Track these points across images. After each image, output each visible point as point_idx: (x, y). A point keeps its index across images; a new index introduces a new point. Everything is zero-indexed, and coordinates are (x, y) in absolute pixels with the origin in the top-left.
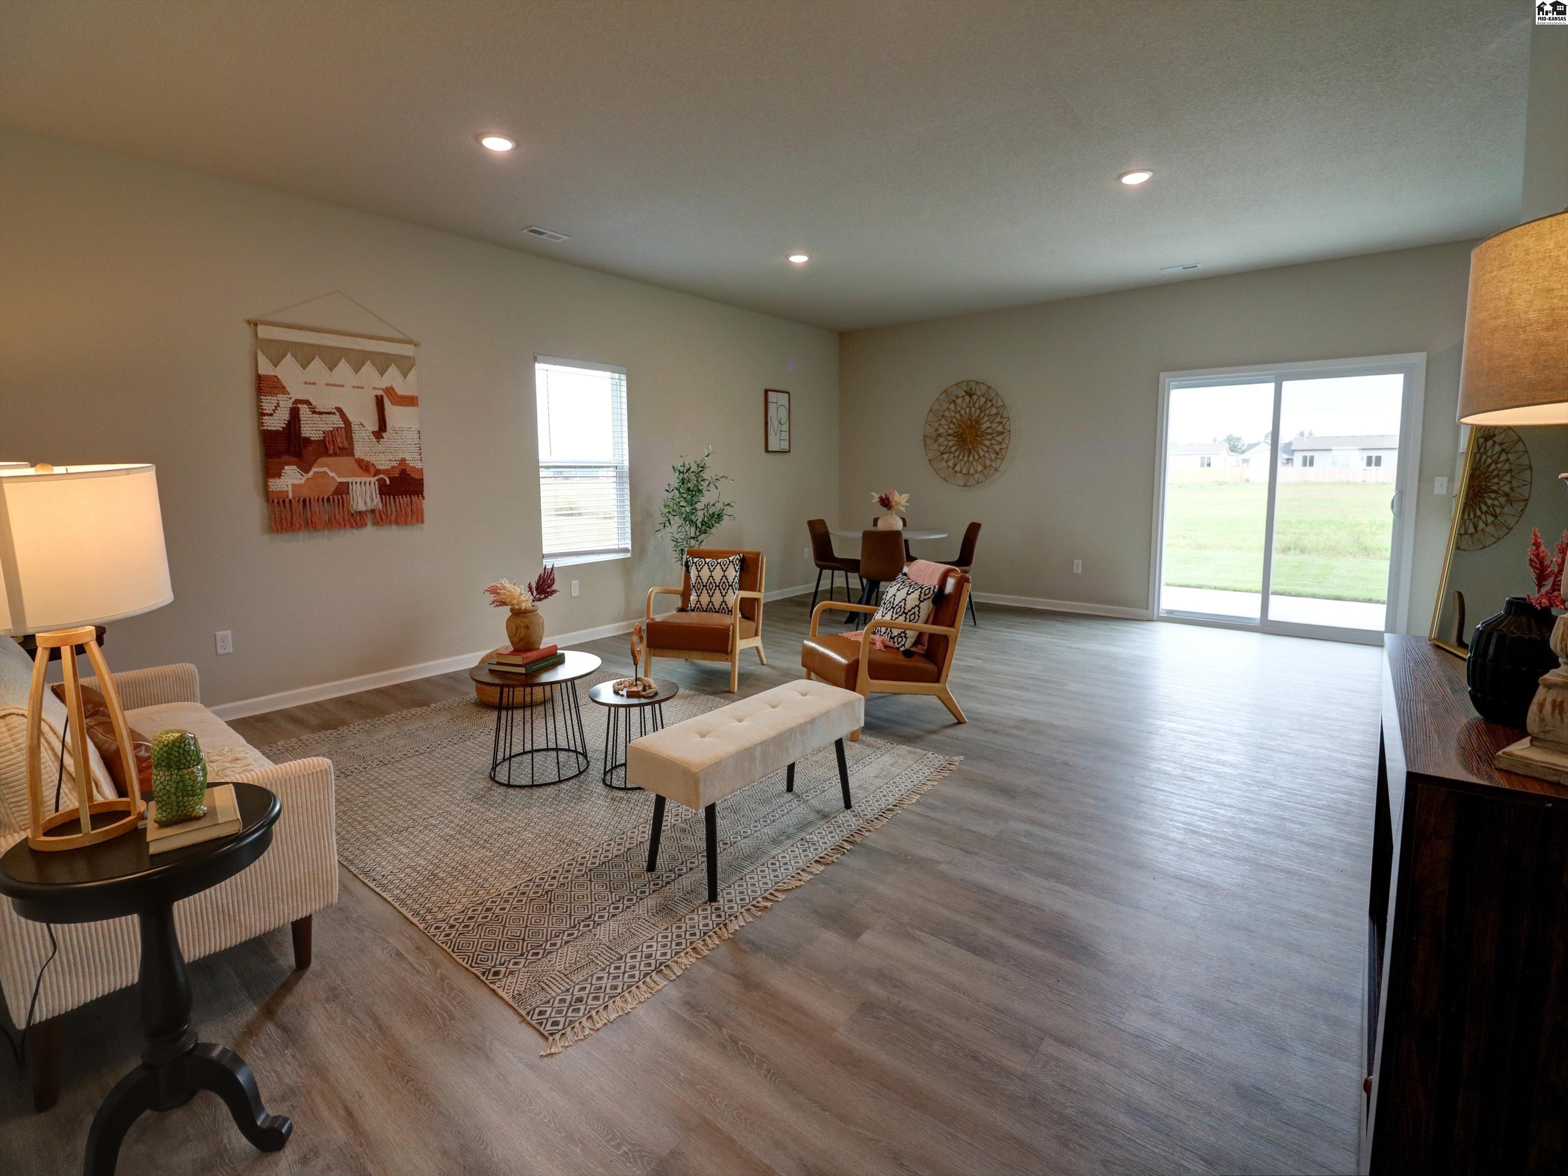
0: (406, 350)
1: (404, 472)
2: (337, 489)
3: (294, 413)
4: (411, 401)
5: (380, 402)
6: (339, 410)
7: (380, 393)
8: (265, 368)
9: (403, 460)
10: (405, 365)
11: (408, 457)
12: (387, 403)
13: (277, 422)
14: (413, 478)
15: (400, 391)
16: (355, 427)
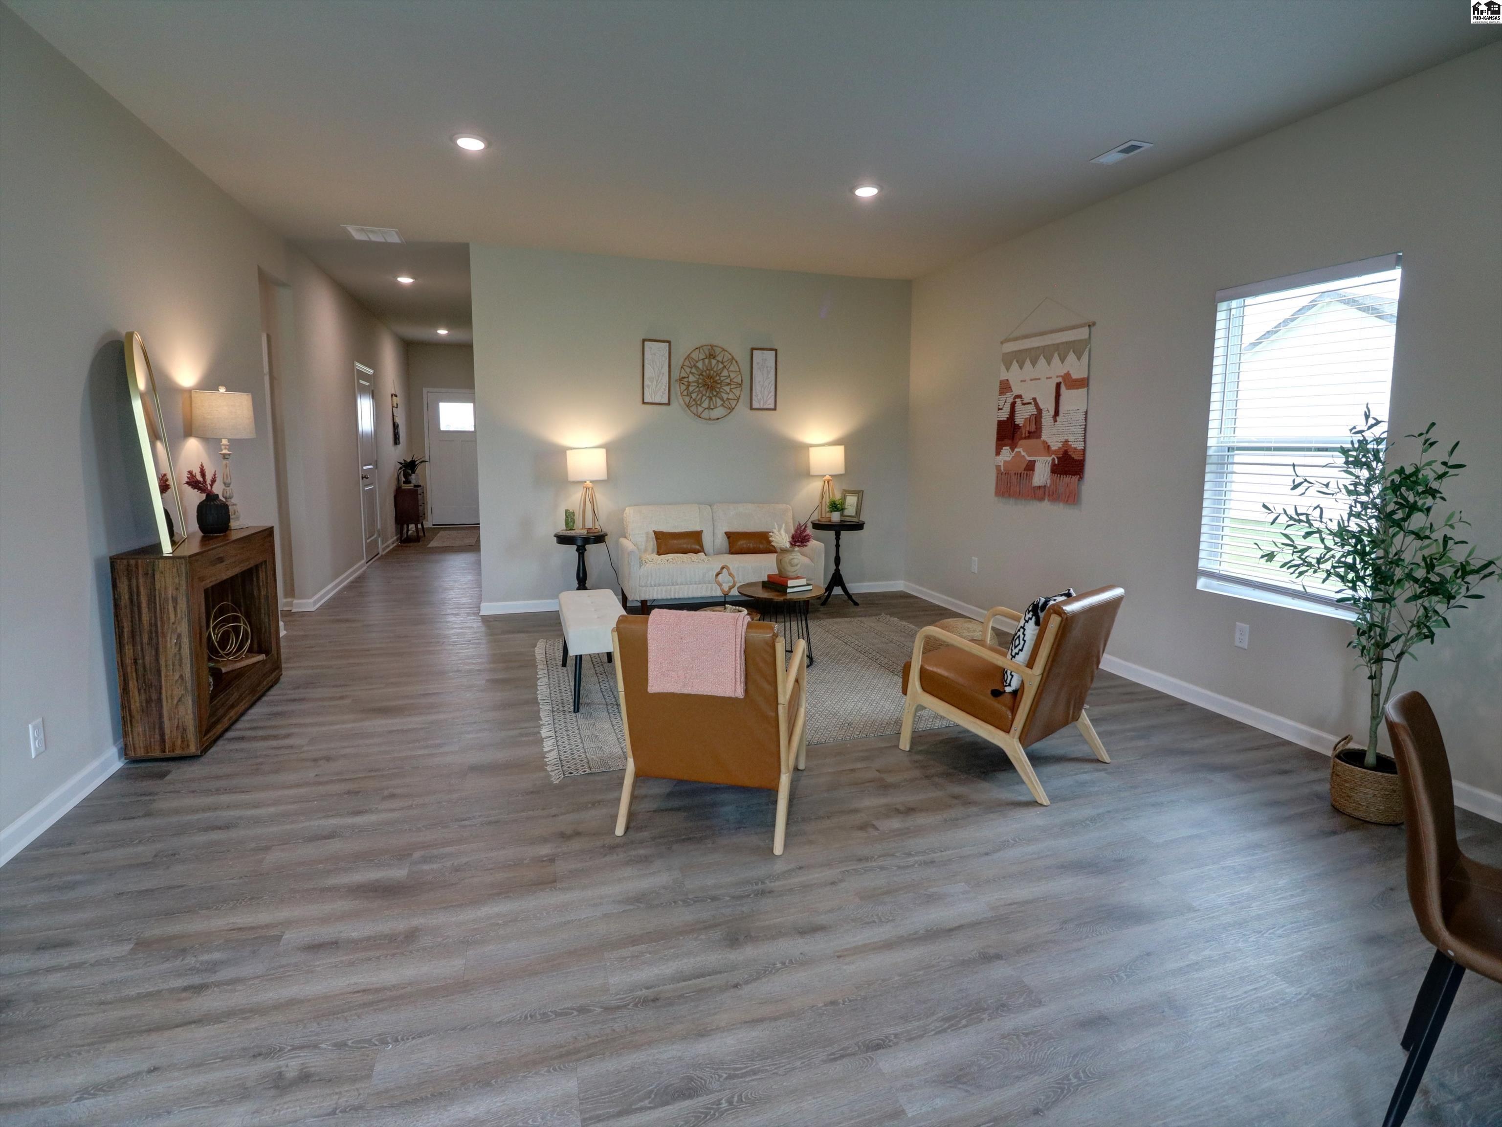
0: (1082, 334)
1: (1066, 452)
2: (1027, 465)
3: (1013, 405)
4: (1083, 383)
5: (1058, 386)
6: (1034, 399)
7: (1060, 380)
8: (1004, 375)
9: (1067, 441)
10: (1078, 348)
11: (1071, 438)
12: (1063, 388)
13: (1004, 415)
14: (1073, 458)
15: (1075, 376)
16: (1044, 414)
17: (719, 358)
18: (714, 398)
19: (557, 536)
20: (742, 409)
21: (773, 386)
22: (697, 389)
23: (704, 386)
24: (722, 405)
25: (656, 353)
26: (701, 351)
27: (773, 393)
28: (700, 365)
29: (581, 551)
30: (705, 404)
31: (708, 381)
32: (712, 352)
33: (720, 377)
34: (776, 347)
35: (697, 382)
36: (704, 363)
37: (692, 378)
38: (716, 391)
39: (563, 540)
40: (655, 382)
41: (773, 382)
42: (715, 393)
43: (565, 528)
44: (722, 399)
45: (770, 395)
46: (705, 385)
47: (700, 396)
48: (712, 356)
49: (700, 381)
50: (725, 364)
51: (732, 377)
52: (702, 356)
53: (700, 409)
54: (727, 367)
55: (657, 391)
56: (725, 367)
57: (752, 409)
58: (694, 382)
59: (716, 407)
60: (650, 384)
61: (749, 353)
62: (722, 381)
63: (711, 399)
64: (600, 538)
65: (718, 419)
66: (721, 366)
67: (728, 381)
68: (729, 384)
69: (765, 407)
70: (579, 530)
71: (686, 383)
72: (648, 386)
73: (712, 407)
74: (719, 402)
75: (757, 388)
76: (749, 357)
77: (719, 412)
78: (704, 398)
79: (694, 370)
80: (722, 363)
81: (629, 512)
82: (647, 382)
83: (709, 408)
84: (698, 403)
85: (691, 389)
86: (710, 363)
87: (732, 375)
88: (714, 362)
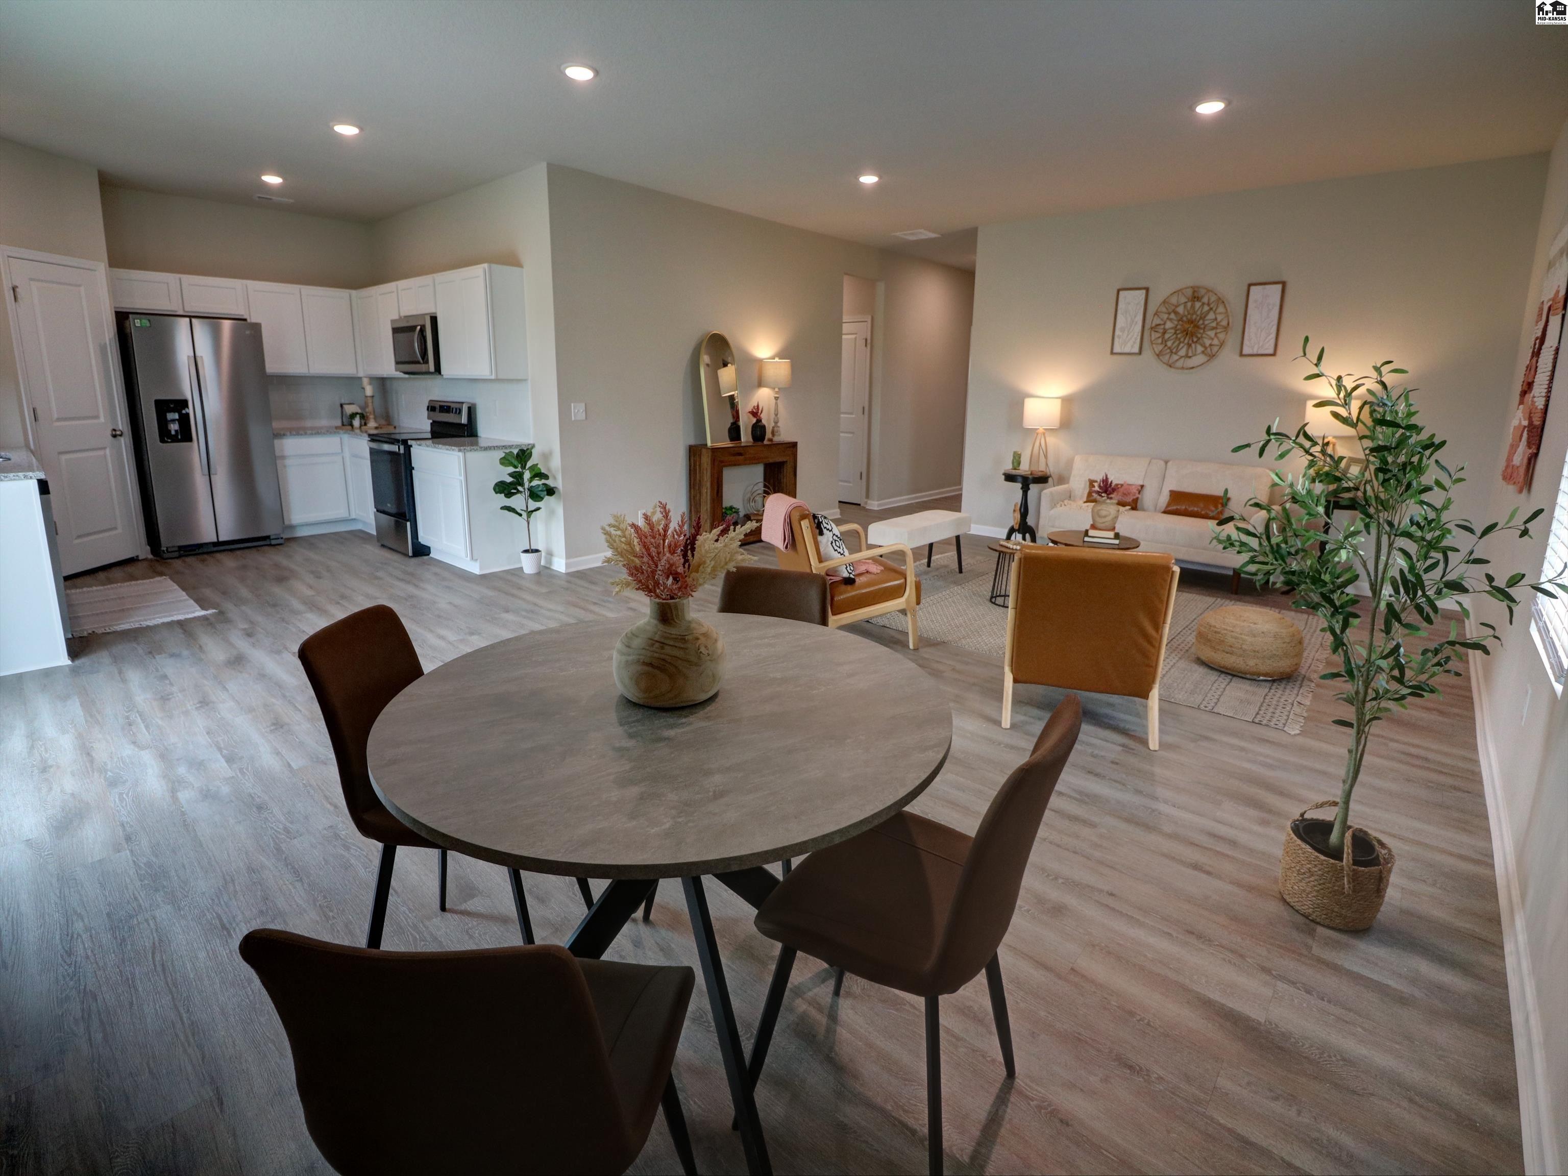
17: (1205, 300)
18: (1193, 345)
19: (1005, 474)
20: (1228, 356)
21: (1275, 328)
22: (1175, 336)
23: (1182, 332)
24: (1203, 352)
25: (1132, 302)
26: (1180, 293)
27: (1273, 335)
28: (1181, 310)
29: (1025, 489)
30: (1182, 352)
31: (1187, 326)
32: (1196, 295)
33: (1204, 321)
34: (1284, 279)
35: (1175, 328)
36: (1185, 307)
37: (1169, 325)
38: (1197, 337)
39: (1010, 478)
40: (1126, 332)
41: (1276, 322)
42: (1195, 340)
43: (1011, 467)
44: (1203, 345)
45: (1270, 337)
46: (1186, 333)
47: (1177, 342)
48: (1195, 297)
49: (1179, 327)
50: (1212, 306)
51: (1219, 319)
52: (1183, 300)
53: (1175, 357)
54: (1214, 309)
55: (1129, 340)
56: (1211, 309)
57: (1241, 355)
58: (1172, 328)
59: (1195, 355)
60: (1121, 334)
61: (1246, 288)
62: (1205, 326)
63: (1189, 345)
64: (1042, 479)
65: (1193, 368)
66: (1206, 308)
67: (1214, 324)
68: (1214, 328)
69: (1260, 352)
70: (1025, 468)
71: (1161, 331)
72: (1119, 337)
73: (1190, 354)
74: (1200, 349)
75: (1250, 331)
76: (1245, 294)
77: (1200, 359)
78: (1182, 345)
79: (1173, 316)
80: (1208, 304)
81: (1077, 459)
82: (1117, 332)
83: (1187, 356)
84: (1174, 351)
85: (1167, 336)
86: (1193, 306)
87: (1219, 318)
88: (1198, 305)
